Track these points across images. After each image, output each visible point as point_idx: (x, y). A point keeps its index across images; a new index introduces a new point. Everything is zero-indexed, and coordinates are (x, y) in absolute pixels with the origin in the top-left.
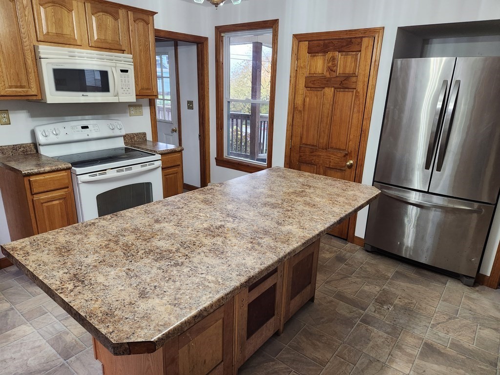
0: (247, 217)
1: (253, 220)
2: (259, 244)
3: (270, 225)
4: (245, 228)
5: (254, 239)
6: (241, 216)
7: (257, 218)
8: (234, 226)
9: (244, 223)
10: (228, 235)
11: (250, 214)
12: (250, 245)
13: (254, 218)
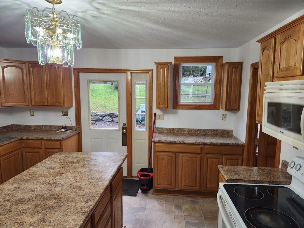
0: (42, 186)
1: (36, 185)
2: (31, 175)
3: (24, 185)
4: (40, 180)
5: (34, 176)
6: (46, 185)
7: (34, 187)
8: (48, 179)
9: (42, 182)
10: (49, 174)
11: (40, 189)
12: (36, 173)
13: (36, 186)
